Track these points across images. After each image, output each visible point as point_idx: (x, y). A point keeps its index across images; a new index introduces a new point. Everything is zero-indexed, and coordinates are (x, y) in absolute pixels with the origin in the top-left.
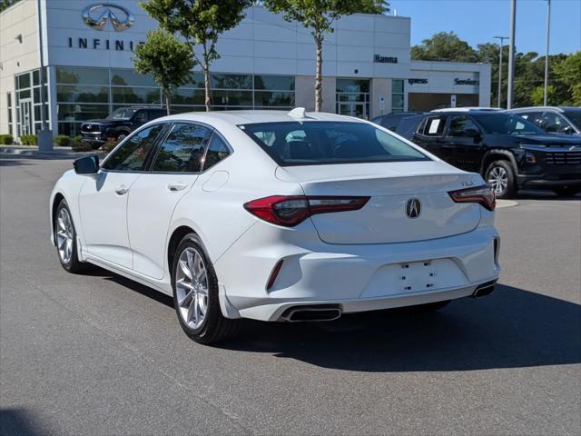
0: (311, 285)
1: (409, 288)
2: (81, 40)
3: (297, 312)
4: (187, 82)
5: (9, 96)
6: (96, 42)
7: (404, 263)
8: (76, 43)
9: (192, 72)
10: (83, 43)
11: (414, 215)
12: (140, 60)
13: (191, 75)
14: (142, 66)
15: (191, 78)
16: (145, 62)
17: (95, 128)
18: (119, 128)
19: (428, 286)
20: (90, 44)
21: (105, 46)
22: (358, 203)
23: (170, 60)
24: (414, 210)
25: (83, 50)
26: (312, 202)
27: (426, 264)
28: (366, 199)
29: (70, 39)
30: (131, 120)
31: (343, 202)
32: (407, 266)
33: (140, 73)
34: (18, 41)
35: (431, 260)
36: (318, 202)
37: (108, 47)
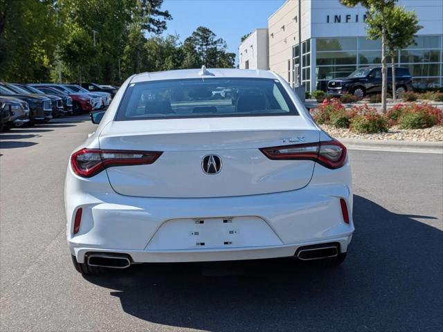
0: (102, 233)
1: (203, 244)
2: (336, 17)
3: (93, 258)
4: (410, 44)
5: (289, 62)
6: (348, 17)
7: (200, 219)
8: (332, 19)
9: (416, 36)
10: (338, 19)
11: (212, 171)
12: (371, 29)
13: (414, 38)
14: (373, 34)
15: (414, 41)
16: (374, 30)
17: (337, 85)
18: (357, 84)
19: (226, 243)
20: (343, 19)
21: (355, 20)
22: (150, 157)
23: (395, 27)
24: (212, 165)
25: (337, 24)
26: (106, 156)
27: (225, 221)
28: (158, 154)
29: (328, 17)
30: (367, 77)
31: (135, 156)
32: (202, 222)
33: (371, 39)
34: (295, 21)
35: (232, 218)
36: (112, 156)
37: (357, 21)
